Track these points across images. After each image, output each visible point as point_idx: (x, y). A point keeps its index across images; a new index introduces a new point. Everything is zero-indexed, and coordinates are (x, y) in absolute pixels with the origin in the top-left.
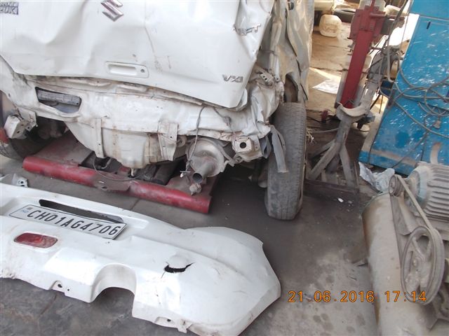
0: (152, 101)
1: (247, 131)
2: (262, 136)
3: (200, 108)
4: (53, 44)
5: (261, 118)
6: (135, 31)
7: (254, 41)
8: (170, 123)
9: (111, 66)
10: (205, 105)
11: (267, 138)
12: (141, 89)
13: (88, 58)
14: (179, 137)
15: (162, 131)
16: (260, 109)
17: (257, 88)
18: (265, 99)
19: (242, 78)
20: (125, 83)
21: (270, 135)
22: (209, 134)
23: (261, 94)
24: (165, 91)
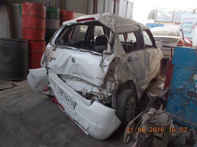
0: (82, 83)
1: (105, 94)
2: (109, 96)
3: (93, 86)
4: (61, 67)
5: (108, 91)
6: (77, 65)
7: (106, 69)
8: (85, 89)
9: (73, 73)
10: (94, 85)
11: (111, 97)
12: (79, 80)
13: (68, 71)
14: (87, 93)
15: (82, 91)
16: (108, 88)
17: (108, 82)
18: (111, 85)
19: (102, 78)
20: (76, 78)
21: (111, 96)
22: (95, 94)
23: (110, 84)
24: (85, 81)
